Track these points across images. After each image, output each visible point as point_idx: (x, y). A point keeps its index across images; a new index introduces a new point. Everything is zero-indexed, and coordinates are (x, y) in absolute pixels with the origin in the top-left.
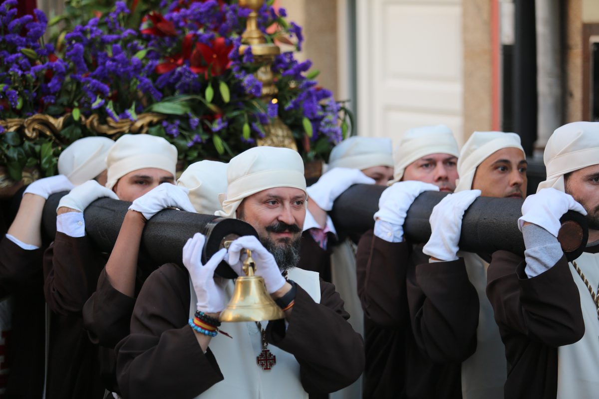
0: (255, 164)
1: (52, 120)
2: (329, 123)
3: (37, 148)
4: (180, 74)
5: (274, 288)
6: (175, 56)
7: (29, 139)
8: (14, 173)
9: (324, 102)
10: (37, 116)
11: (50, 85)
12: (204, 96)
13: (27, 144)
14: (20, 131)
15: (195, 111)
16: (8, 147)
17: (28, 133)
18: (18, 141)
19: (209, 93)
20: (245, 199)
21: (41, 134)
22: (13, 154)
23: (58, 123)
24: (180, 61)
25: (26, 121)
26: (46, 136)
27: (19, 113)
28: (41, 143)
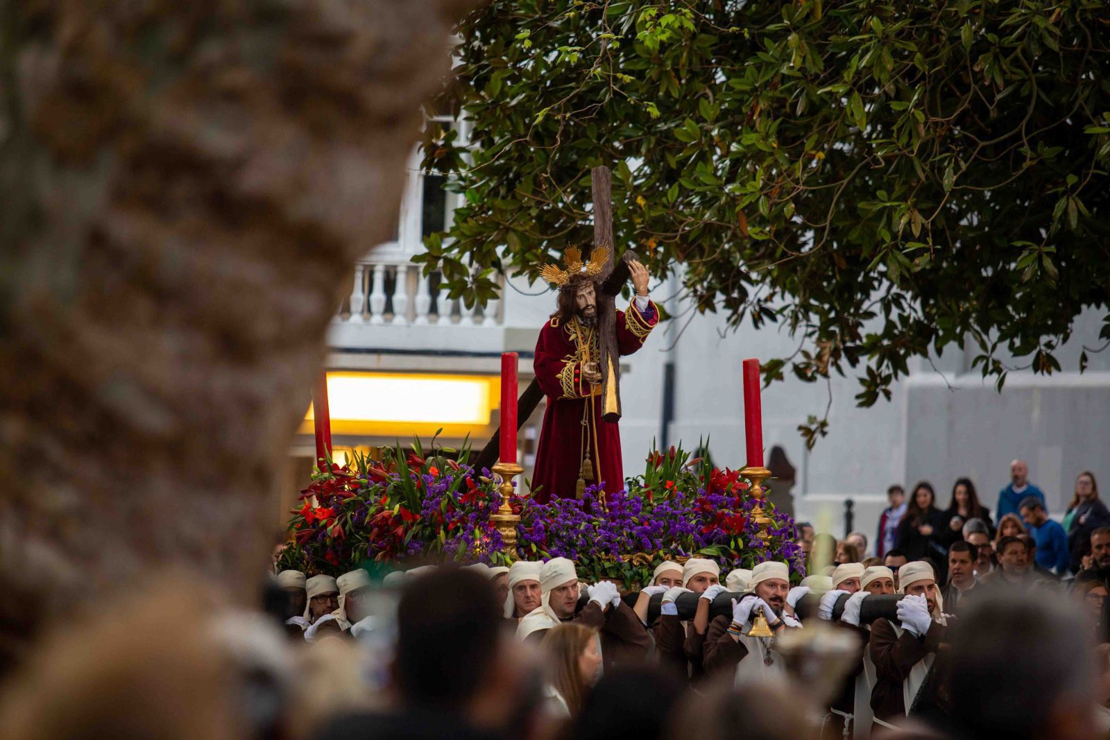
0: (766, 567)
1: (647, 556)
2: (798, 563)
3: (640, 571)
4: (716, 533)
5: (772, 622)
6: (713, 523)
7: (635, 566)
8: (627, 583)
9: (796, 552)
10: (640, 554)
12: (729, 546)
13: (634, 569)
14: (631, 561)
15: (723, 553)
16: (625, 570)
17: (635, 563)
18: (629, 567)
19: (733, 544)
20: (760, 583)
21: (641, 564)
22: (628, 574)
23: (650, 558)
24: (716, 526)
25: (634, 557)
26: (643, 565)
27: (628, 552)
28: (642, 568)
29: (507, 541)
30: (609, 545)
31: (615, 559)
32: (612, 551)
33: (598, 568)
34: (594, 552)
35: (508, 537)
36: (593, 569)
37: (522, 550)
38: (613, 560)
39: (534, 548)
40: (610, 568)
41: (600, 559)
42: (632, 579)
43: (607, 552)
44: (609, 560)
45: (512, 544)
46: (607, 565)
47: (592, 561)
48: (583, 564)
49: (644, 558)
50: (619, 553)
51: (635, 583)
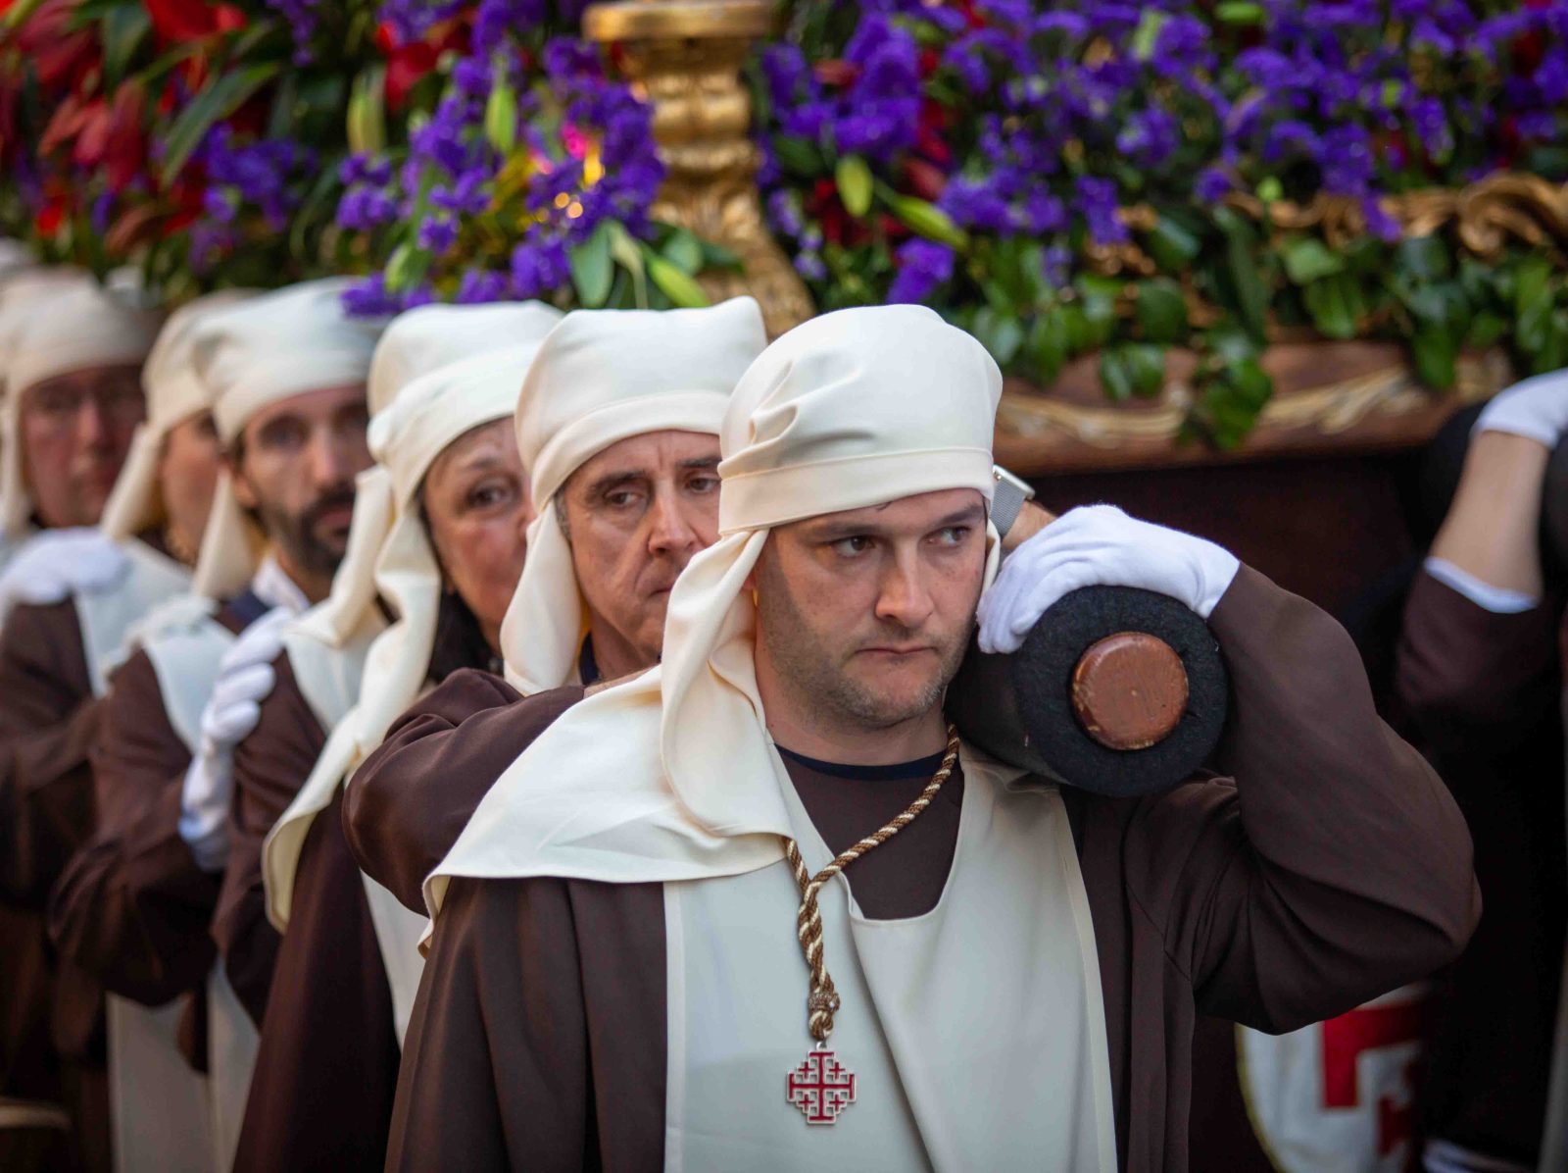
1: (1545, 193)
3: (1504, 284)
7: (1477, 256)
8: (1432, 363)
10: (1501, 181)
11: (1541, 78)
13: (1472, 272)
14: (1448, 233)
16: (1414, 285)
17: (1474, 236)
18: (1441, 264)
21: (1513, 240)
22: (1431, 304)
25: (1464, 199)
26: (1526, 245)
27: (1438, 176)
28: (1512, 268)
29: (691, 158)
30: (1309, 142)
31: (1356, 221)
32: (1333, 175)
33: (1255, 287)
34: (1220, 188)
35: (696, 133)
36: (1227, 298)
37: (791, 208)
38: (1342, 226)
39: (856, 189)
40: (1323, 280)
41: (1260, 229)
42: (1459, 338)
43: (1301, 182)
44: (1317, 233)
45: (723, 173)
46: (1306, 260)
47: (1213, 244)
48: (1168, 268)
49: (1527, 206)
50: (1377, 186)
51: (1480, 354)
